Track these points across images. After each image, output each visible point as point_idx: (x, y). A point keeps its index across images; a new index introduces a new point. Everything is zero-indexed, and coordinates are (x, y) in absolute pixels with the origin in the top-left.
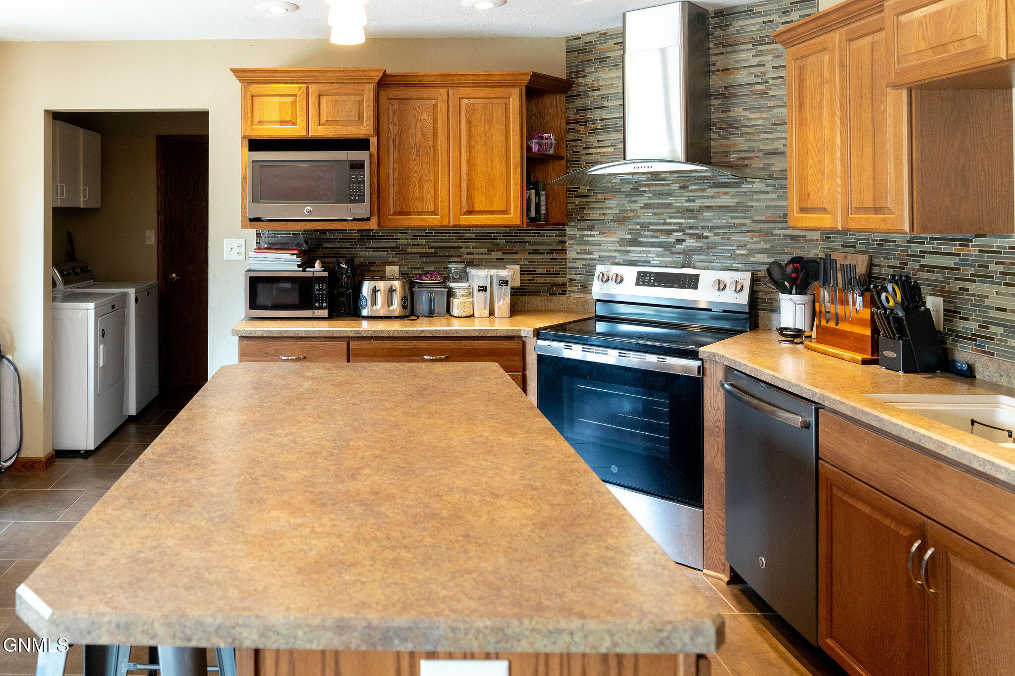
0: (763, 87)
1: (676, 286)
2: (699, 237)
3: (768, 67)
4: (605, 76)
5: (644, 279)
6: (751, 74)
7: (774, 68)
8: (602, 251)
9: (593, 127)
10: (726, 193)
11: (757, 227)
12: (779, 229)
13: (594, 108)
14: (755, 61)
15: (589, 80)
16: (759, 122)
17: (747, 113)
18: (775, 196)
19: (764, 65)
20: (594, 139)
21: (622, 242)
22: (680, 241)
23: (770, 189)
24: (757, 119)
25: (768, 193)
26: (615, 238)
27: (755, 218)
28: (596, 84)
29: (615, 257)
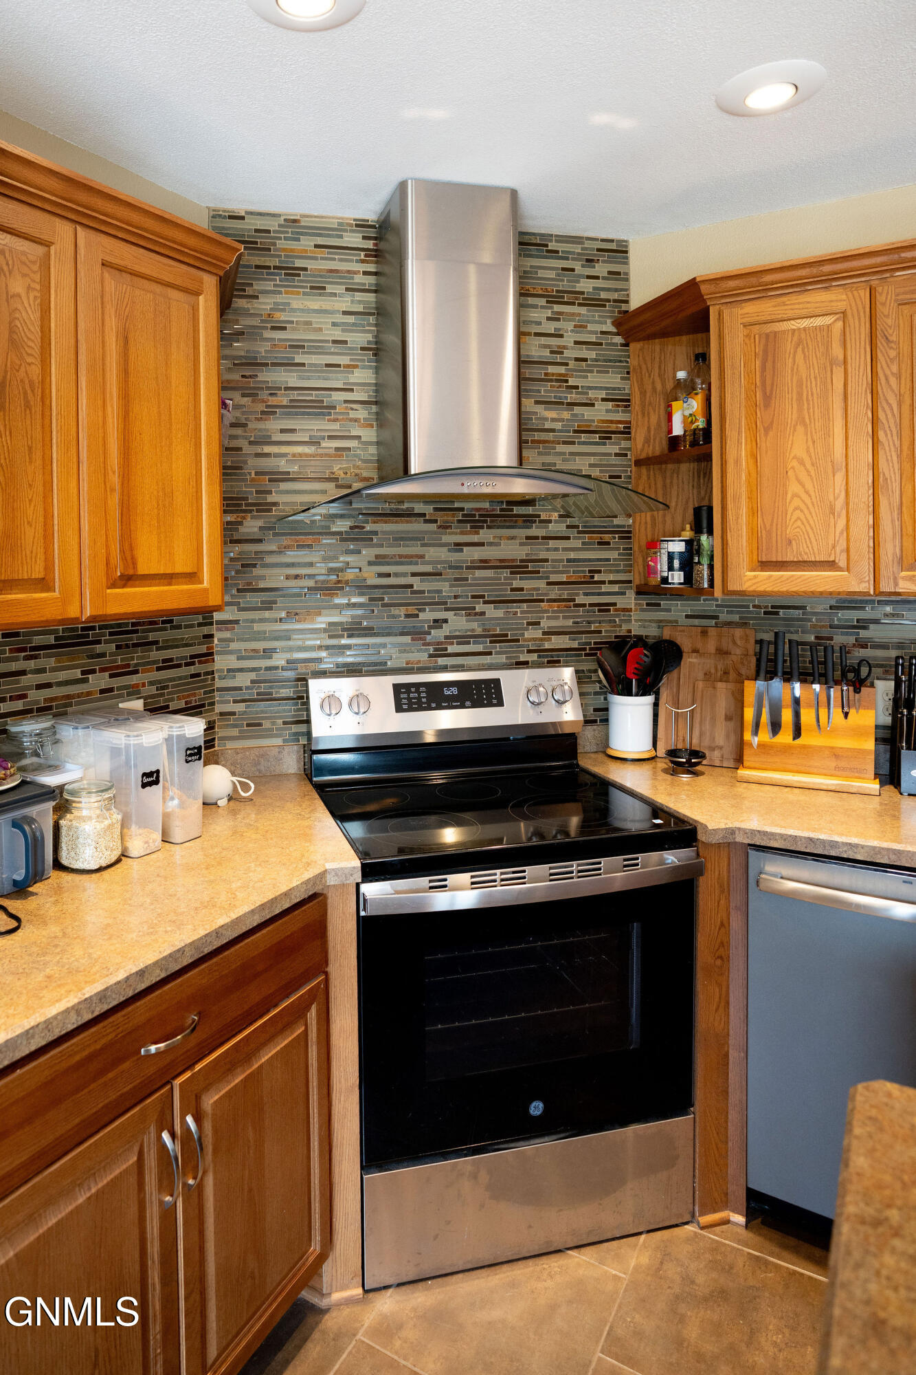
0: (562, 370)
1: (468, 703)
2: (470, 612)
3: (569, 340)
4: (296, 304)
5: (409, 699)
6: (546, 346)
7: (576, 343)
8: (291, 650)
9: (273, 401)
10: (513, 538)
11: (555, 592)
12: (586, 594)
13: (274, 364)
14: (550, 327)
15: (265, 304)
16: (558, 426)
17: (540, 409)
18: (578, 544)
19: (561, 336)
20: (273, 426)
21: (333, 630)
22: (438, 623)
23: (573, 533)
24: (553, 420)
25: (568, 538)
26: (321, 622)
27: (553, 578)
28: (282, 316)
29: (319, 660)
